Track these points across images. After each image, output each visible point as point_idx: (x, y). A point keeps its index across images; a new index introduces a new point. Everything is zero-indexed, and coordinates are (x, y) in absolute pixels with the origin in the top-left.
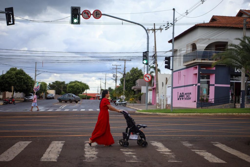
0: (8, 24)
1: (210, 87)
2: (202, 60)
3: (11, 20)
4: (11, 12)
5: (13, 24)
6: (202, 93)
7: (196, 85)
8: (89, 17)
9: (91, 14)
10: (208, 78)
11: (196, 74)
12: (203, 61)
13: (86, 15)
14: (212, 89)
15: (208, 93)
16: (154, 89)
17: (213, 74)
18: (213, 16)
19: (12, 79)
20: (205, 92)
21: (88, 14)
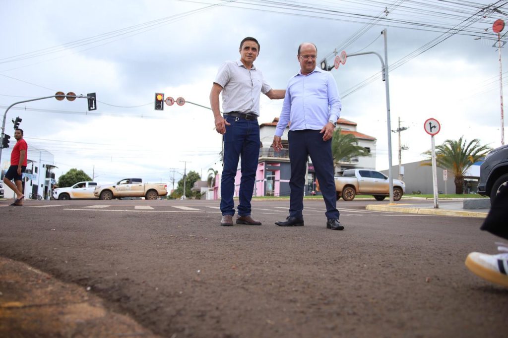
0: (90, 110)
1: (276, 182)
2: (268, 156)
3: (94, 105)
4: (93, 97)
5: (95, 109)
6: (268, 189)
7: (262, 181)
8: (173, 104)
9: (174, 101)
10: (274, 174)
11: (262, 171)
12: (269, 158)
13: (170, 102)
14: (277, 185)
15: (273, 188)
16: (215, 188)
17: (277, 170)
18: (275, 118)
19: (72, 179)
20: (270, 188)
21: (171, 100)
